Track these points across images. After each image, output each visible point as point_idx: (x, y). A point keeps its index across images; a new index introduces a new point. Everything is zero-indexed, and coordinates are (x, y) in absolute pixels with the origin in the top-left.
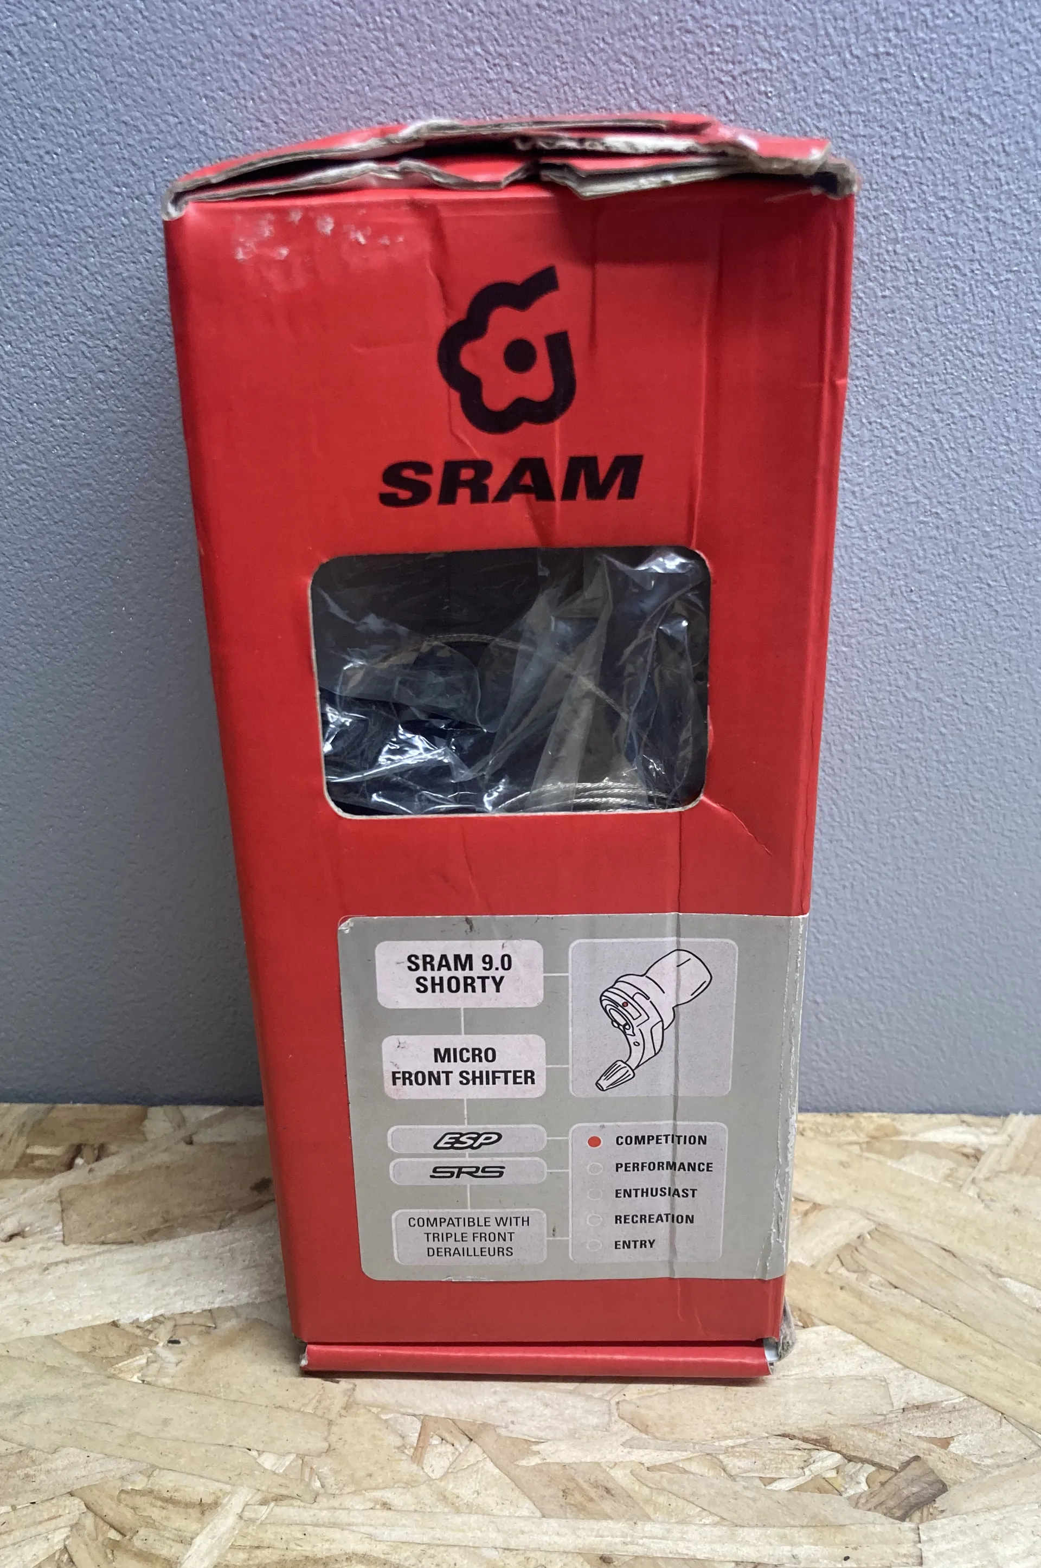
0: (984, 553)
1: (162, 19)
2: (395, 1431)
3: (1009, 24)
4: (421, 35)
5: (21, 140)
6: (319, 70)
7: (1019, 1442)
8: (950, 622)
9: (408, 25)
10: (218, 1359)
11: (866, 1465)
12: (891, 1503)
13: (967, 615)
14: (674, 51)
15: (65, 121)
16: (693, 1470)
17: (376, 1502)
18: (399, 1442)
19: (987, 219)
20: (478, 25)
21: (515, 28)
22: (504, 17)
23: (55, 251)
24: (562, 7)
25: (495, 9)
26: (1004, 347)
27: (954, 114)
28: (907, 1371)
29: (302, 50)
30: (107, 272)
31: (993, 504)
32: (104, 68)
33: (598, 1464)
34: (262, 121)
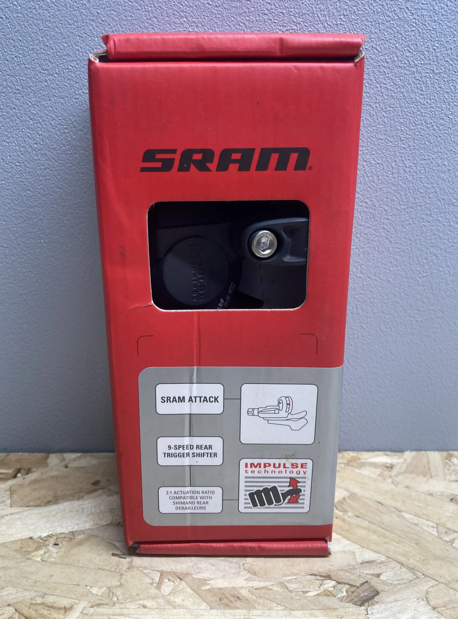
0: (385, 218)
1: (62, 6)
2: (149, 577)
3: (386, 13)
4: (163, 14)
5: (5, 51)
6: (123, 26)
7: (409, 575)
8: (373, 246)
9: (158, 10)
10: (75, 551)
11: (346, 585)
12: (356, 600)
13: (379, 243)
14: (260, 22)
15: (23, 44)
16: (274, 589)
17: (140, 605)
18: (151, 581)
19: (381, 87)
20: (185, 10)
21: (199, 12)
22: (195, 8)
23: (18, 95)
24: (217, 4)
25: (191, 5)
26: (389, 136)
27: (367, 47)
28: (363, 549)
29: (117, 19)
30: (39, 104)
31: (388, 198)
32: (39, 24)
33: (234, 588)
34: (101, 46)
